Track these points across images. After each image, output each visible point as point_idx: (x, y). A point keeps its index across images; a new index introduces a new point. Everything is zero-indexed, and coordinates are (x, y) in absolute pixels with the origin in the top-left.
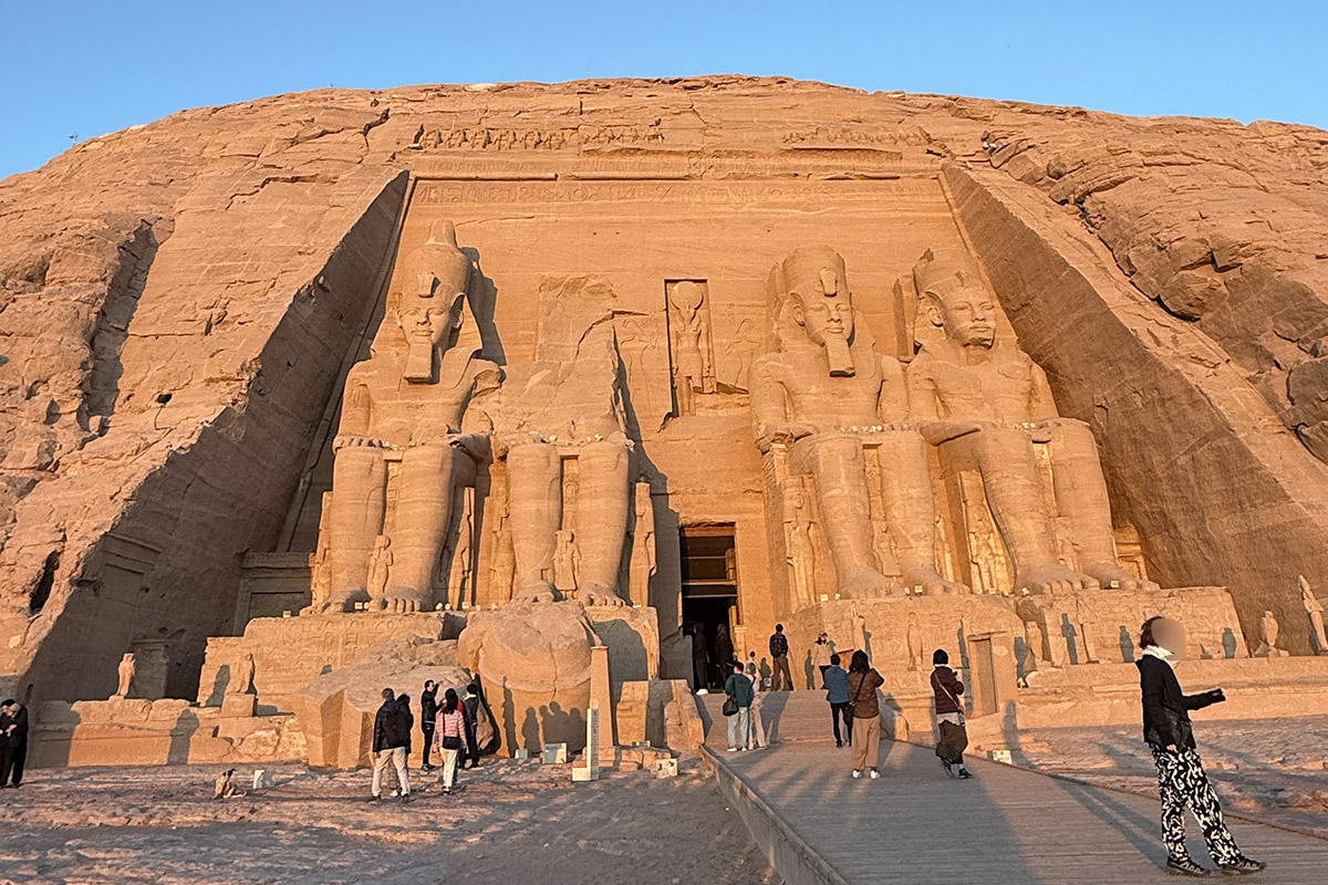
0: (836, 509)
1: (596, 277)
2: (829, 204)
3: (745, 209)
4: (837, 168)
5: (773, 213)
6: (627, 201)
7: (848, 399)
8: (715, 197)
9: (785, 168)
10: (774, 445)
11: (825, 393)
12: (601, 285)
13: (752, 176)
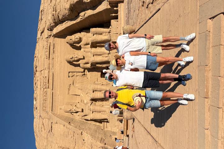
1: (68, 87)
2: (58, 54)
4: (52, 52)
5: (59, 62)
6: (56, 82)
8: (56, 70)
9: (52, 59)
13: (53, 64)
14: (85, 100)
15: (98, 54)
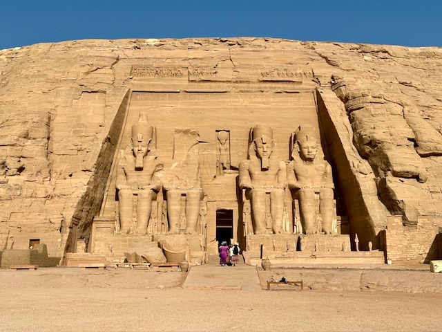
1: (193, 129)
2: (274, 102)
3: (245, 104)
4: (278, 88)
5: (254, 106)
6: (204, 100)
7: (267, 176)
8: (235, 99)
9: (260, 88)
11: (260, 174)
13: (248, 91)
14: (162, 175)
15: (273, 206)
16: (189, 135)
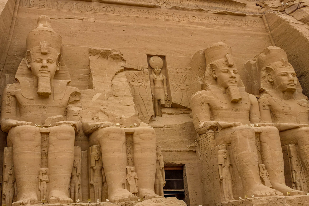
0: (246, 159)
1: (115, 51)
2: (217, 25)
3: (181, 24)
4: (219, 8)
5: (192, 27)
6: (127, 15)
7: (238, 112)
8: (167, 17)
9: (198, 7)
10: (210, 131)
11: (229, 109)
12: (117, 55)
13: (183, 9)
14: (79, 109)
16: (109, 58)
